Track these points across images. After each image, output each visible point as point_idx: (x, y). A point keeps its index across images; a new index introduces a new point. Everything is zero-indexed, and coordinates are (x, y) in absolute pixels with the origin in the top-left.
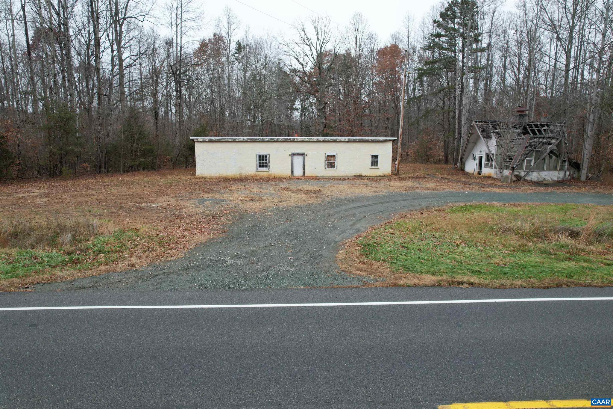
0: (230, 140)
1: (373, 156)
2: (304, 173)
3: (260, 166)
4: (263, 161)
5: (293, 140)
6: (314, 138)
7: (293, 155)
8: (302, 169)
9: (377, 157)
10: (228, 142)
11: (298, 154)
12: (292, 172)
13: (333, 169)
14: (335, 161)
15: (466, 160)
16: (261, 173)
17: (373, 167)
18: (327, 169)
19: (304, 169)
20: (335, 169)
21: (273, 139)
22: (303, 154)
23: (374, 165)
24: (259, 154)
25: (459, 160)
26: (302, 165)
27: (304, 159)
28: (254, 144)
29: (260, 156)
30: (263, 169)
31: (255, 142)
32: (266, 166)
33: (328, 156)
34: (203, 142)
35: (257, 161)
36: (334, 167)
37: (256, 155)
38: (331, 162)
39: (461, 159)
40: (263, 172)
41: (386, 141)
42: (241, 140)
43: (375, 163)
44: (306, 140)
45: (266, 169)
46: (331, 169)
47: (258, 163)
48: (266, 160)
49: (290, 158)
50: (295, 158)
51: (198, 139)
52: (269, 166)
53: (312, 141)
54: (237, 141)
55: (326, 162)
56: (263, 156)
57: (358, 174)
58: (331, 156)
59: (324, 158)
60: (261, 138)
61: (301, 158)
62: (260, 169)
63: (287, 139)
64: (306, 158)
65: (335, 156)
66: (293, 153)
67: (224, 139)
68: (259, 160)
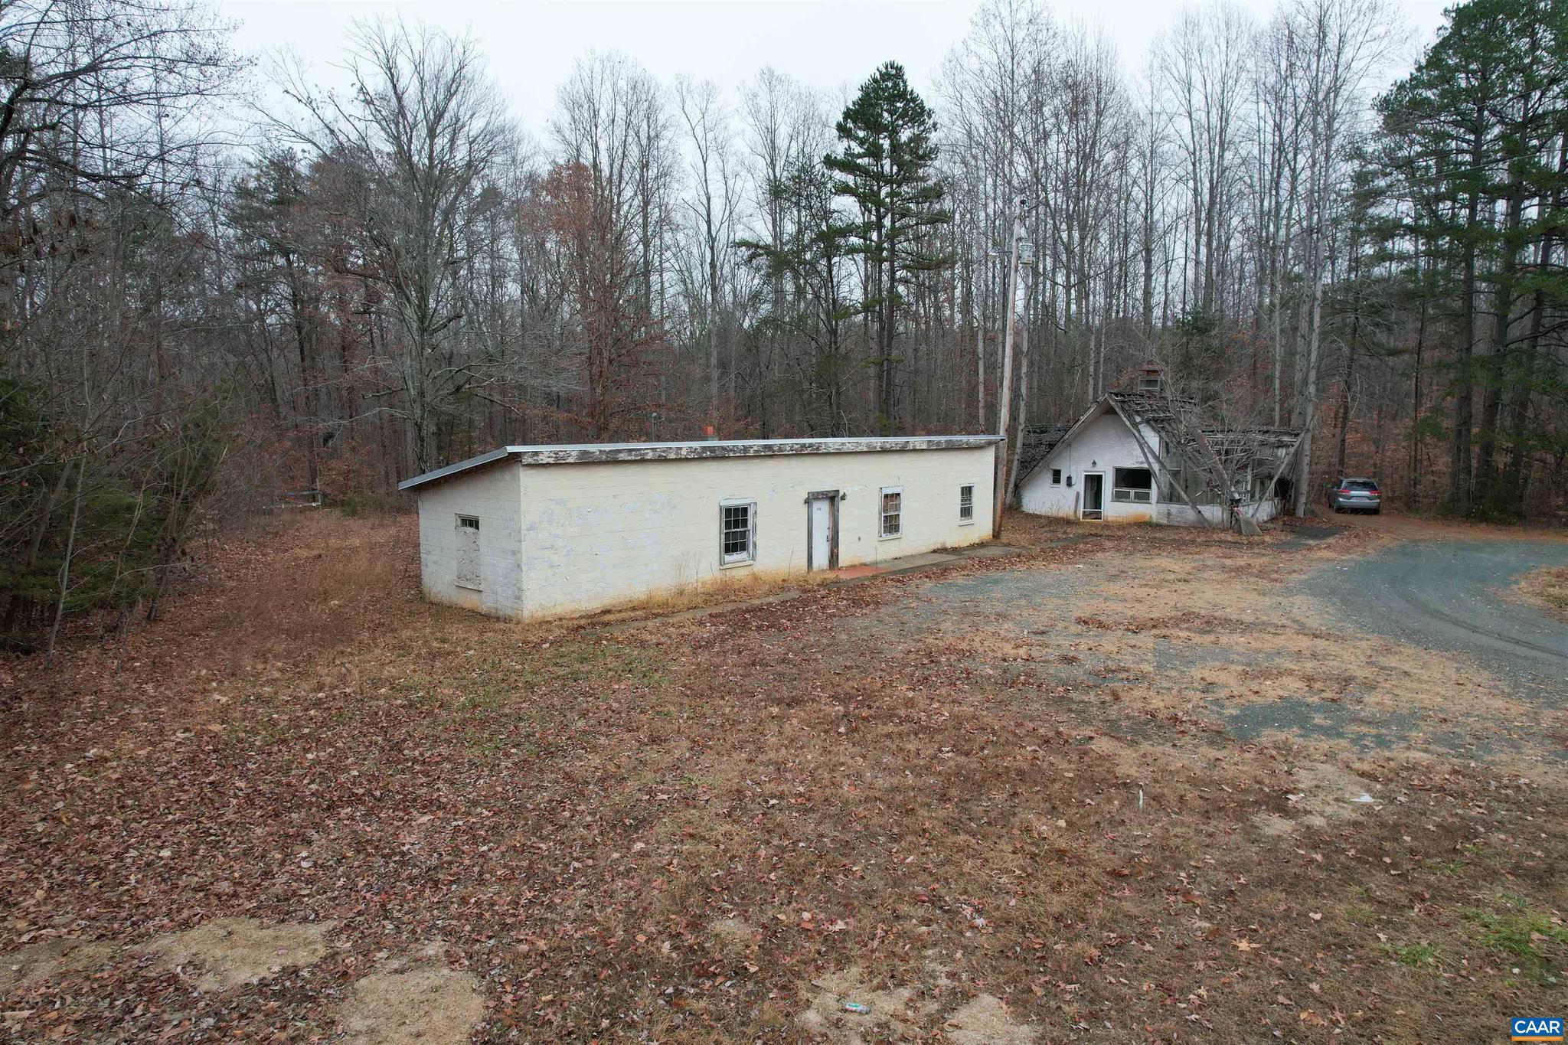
0: (650, 455)
1: (964, 491)
2: (836, 556)
3: (728, 549)
4: (736, 529)
5: (818, 449)
6: (864, 442)
7: (811, 500)
8: (829, 545)
9: (970, 491)
10: (643, 461)
11: (823, 496)
12: (810, 557)
13: (895, 535)
14: (899, 509)
15: (1024, 486)
16: (733, 572)
17: (965, 520)
18: (884, 536)
19: (836, 544)
20: (899, 535)
21: (769, 447)
22: (833, 498)
23: (966, 515)
24: (727, 503)
26: (828, 533)
27: (836, 511)
28: (715, 463)
29: (728, 512)
30: (736, 557)
32: (746, 547)
33: (886, 496)
35: (720, 531)
36: (898, 529)
37: (720, 509)
38: (891, 514)
40: (738, 567)
42: (684, 452)
43: (967, 509)
44: (845, 449)
45: (743, 555)
46: (891, 536)
47: (723, 536)
48: (745, 523)
49: (806, 510)
50: (816, 509)
51: (536, 454)
52: (755, 545)
53: (859, 449)
54: (672, 456)
55: (883, 515)
56: (736, 510)
57: (940, 545)
58: (892, 496)
59: (878, 505)
60: (740, 443)
61: (828, 508)
62: (728, 558)
63: (803, 446)
64: (843, 506)
65: (898, 495)
66: (813, 494)
67: (630, 450)
68: (727, 525)
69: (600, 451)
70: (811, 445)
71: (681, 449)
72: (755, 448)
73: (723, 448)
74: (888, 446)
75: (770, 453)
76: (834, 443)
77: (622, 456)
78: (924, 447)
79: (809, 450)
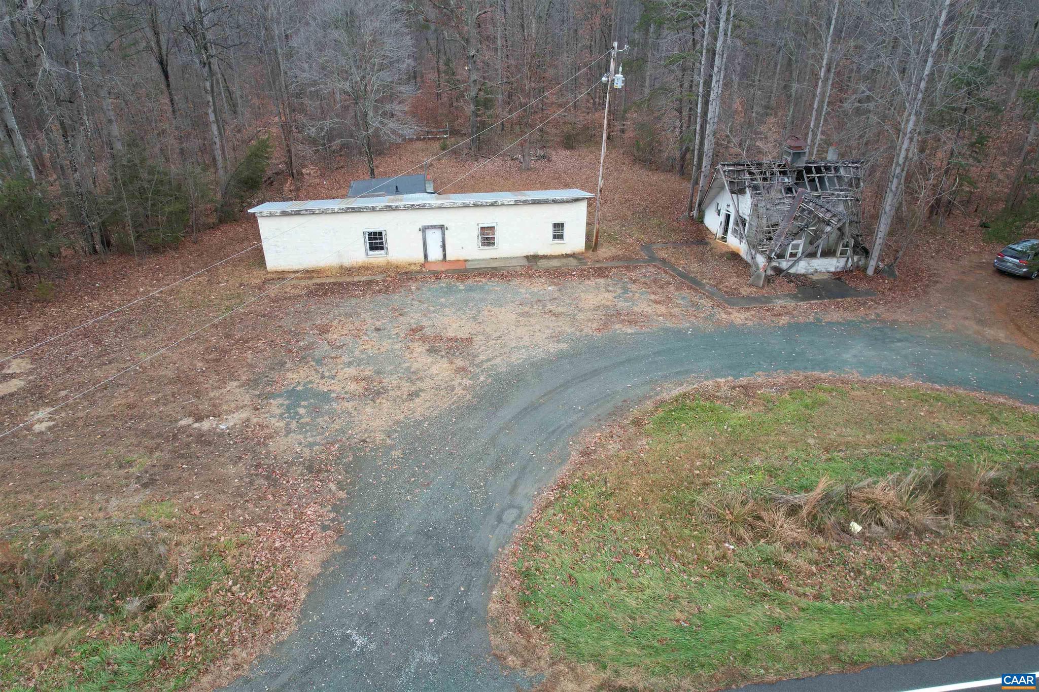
0: (317, 212)
1: (555, 225)
2: (445, 256)
3: (372, 249)
4: (376, 241)
5: (424, 206)
7: (424, 230)
8: (441, 250)
9: (562, 225)
10: (314, 214)
11: (434, 227)
12: (426, 256)
13: (491, 247)
14: (494, 234)
15: (707, 207)
16: (375, 259)
17: (557, 241)
18: (482, 247)
19: (444, 250)
20: (494, 247)
21: (390, 207)
22: (442, 227)
23: (558, 238)
24: (368, 230)
25: (697, 206)
26: (441, 244)
27: (443, 234)
28: (358, 214)
29: (370, 234)
30: (377, 252)
31: (359, 211)
32: (382, 248)
33: (482, 228)
34: (271, 215)
35: (365, 242)
36: (493, 244)
37: (364, 233)
38: (487, 237)
39: (700, 205)
40: (378, 257)
41: (577, 200)
42: (336, 210)
43: (558, 235)
44: (444, 206)
45: (382, 252)
46: (488, 248)
47: (368, 244)
48: (381, 238)
49: (420, 234)
50: (429, 233)
51: (261, 212)
52: (387, 248)
53: (455, 206)
54: (330, 211)
55: (480, 237)
56: (375, 233)
57: (532, 254)
58: (488, 228)
59: (476, 232)
60: (370, 205)
61: (438, 233)
62: (371, 253)
63: (413, 205)
64: (446, 232)
65: (493, 227)
66: (425, 226)
67: (306, 210)
68: (370, 239)
69: (291, 211)
70: (418, 205)
72: (380, 207)
73: (360, 208)
74: (480, 204)
75: (390, 209)
76: (436, 204)
77: (302, 213)
78: (513, 203)
79: (417, 207)
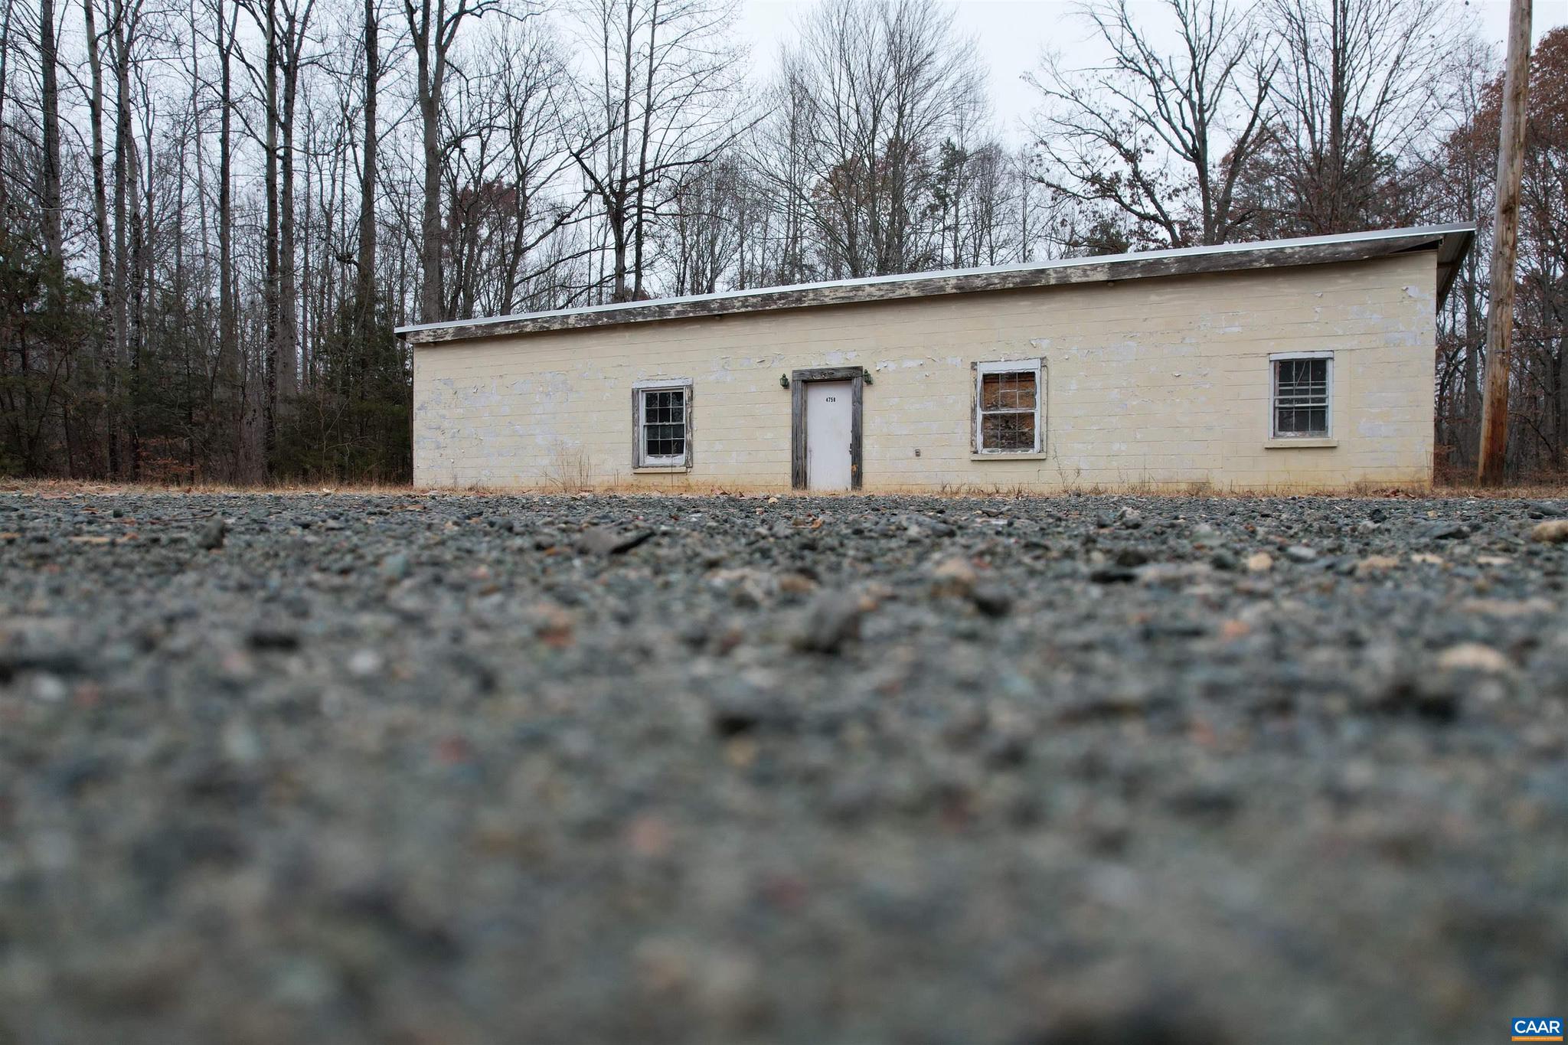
0: (529, 327)
1: (1287, 371)
2: (857, 476)
3: (653, 449)
4: (664, 422)
5: (799, 300)
6: (908, 280)
7: (803, 383)
8: (849, 458)
9: (1316, 369)
10: (522, 334)
11: (831, 378)
12: (800, 475)
13: (1019, 454)
14: (1034, 405)
16: (656, 480)
17: (1292, 439)
18: (985, 453)
19: (857, 455)
20: (1031, 453)
21: (704, 305)
22: (853, 378)
23: (1301, 427)
24: (644, 385)
26: (849, 439)
27: (858, 402)
28: (624, 332)
29: (651, 397)
30: (665, 460)
31: (629, 326)
32: (679, 448)
33: (990, 379)
34: (439, 342)
35: (635, 422)
36: (1029, 443)
37: (635, 393)
38: (1007, 413)
40: (664, 476)
42: (571, 321)
43: (1302, 413)
44: (862, 296)
45: (680, 459)
46: (1007, 455)
47: (643, 432)
48: (678, 415)
49: (785, 400)
50: (815, 398)
51: (418, 333)
52: (690, 446)
53: (899, 293)
54: (557, 326)
55: (980, 414)
56: (663, 396)
58: (1011, 378)
59: (966, 392)
61: (843, 397)
62: (651, 460)
63: (768, 298)
64: (869, 395)
65: (1028, 377)
66: (801, 373)
67: (507, 323)
68: (650, 415)
69: (476, 326)
70: (783, 296)
71: (568, 317)
72: (679, 308)
73: (627, 312)
74: (978, 283)
75: (705, 313)
76: (836, 289)
77: (499, 331)
78: (1101, 276)
79: (780, 304)
